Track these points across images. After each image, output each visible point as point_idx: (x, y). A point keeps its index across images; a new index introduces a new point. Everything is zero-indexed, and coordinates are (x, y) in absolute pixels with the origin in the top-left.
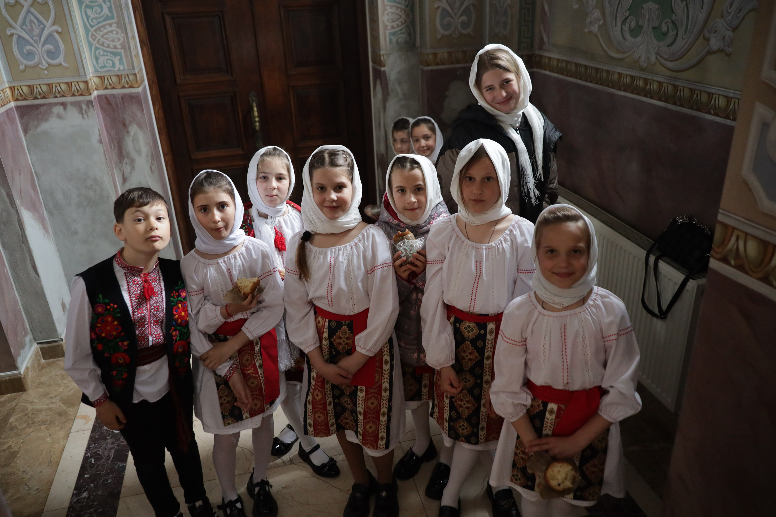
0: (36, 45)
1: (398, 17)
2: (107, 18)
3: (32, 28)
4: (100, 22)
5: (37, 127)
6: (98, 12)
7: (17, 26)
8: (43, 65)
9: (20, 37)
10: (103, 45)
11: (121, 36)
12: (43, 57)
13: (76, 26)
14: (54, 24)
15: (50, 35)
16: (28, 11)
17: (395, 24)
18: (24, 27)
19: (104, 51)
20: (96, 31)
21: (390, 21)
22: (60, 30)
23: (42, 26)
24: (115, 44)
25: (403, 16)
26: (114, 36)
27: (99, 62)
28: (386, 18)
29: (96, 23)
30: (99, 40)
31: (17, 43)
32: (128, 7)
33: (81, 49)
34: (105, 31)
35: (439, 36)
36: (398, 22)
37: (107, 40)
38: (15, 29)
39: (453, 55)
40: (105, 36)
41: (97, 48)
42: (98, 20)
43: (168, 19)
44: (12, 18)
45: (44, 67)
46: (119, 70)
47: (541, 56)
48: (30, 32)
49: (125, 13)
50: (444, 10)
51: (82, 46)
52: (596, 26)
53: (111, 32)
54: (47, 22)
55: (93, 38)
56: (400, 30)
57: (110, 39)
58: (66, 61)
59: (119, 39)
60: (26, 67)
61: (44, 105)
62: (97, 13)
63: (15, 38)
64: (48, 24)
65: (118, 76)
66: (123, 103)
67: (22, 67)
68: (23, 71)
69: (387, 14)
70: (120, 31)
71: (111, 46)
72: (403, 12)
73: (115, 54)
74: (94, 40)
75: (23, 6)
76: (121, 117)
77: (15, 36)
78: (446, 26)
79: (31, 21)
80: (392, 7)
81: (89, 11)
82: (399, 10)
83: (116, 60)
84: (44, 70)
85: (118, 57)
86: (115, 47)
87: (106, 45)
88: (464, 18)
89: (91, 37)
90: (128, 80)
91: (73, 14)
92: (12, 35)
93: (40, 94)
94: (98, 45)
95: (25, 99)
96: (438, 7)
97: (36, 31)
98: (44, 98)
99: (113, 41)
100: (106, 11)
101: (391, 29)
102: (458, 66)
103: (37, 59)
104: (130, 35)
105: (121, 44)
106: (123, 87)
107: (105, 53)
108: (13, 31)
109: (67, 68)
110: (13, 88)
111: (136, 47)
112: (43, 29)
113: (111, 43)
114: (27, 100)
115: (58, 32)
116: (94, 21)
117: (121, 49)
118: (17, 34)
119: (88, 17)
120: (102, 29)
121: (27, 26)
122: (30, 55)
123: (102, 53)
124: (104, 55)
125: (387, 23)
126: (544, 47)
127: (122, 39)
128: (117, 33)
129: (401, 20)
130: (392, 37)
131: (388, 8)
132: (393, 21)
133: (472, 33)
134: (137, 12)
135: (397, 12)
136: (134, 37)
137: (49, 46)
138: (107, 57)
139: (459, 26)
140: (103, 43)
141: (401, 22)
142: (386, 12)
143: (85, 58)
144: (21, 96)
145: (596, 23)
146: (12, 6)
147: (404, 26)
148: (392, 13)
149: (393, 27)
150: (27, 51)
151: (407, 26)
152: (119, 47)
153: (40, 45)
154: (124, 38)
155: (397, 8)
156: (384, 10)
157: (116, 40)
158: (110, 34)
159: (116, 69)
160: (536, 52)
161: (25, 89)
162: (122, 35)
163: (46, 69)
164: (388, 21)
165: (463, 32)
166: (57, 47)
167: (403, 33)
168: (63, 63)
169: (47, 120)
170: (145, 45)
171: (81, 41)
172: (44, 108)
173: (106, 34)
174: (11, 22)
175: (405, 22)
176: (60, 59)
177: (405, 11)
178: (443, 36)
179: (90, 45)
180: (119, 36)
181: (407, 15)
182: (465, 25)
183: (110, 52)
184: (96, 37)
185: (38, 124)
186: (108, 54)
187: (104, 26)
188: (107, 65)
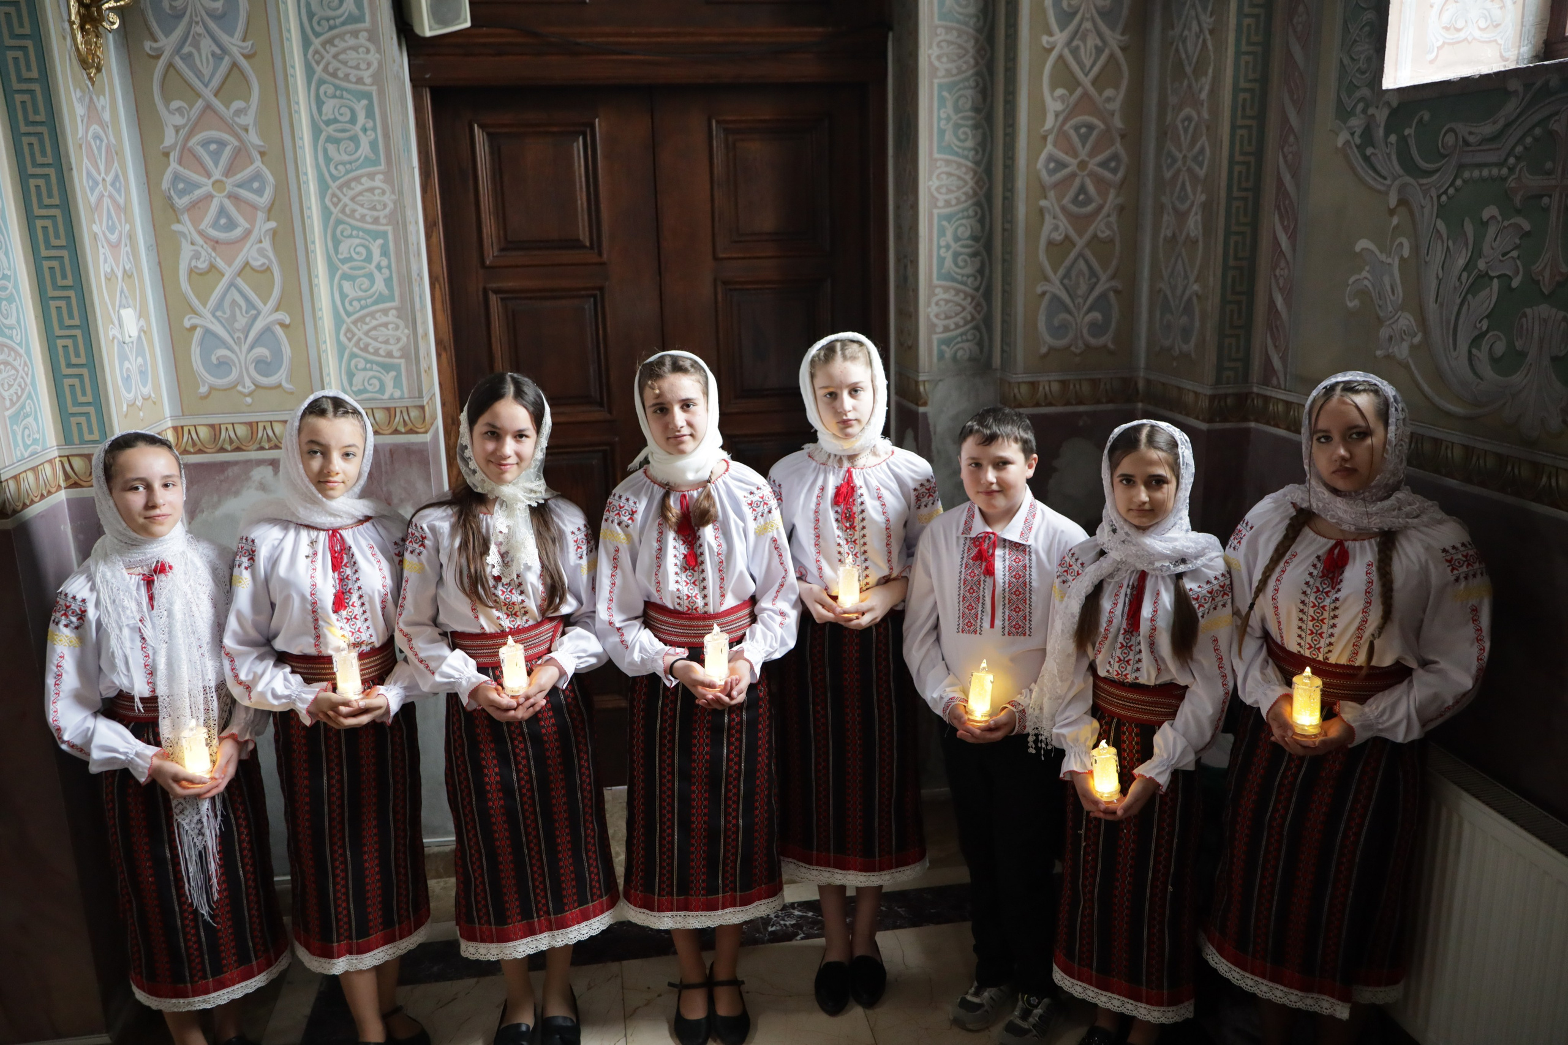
0: (236, 348)
1: (959, 309)
2: (381, 299)
3: (233, 316)
4: (367, 307)
5: (215, 506)
6: (363, 287)
7: (206, 312)
8: (244, 387)
9: (207, 331)
10: (365, 349)
11: (404, 333)
12: (247, 370)
13: (319, 314)
14: (277, 309)
15: (268, 329)
16: (232, 284)
17: (951, 323)
18: (219, 314)
19: (367, 361)
20: (355, 323)
21: (943, 316)
22: (288, 321)
23: (254, 312)
24: (390, 347)
25: (969, 308)
26: (391, 332)
27: (354, 382)
28: (933, 310)
29: (358, 307)
30: (360, 339)
31: (202, 343)
32: (422, 278)
33: (323, 356)
34: (374, 323)
35: (1044, 350)
36: (957, 319)
37: (376, 339)
38: (201, 316)
39: (1071, 387)
40: (373, 333)
41: (353, 356)
42: (363, 302)
43: (493, 299)
44: (198, 296)
45: (246, 391)
46: (391, 398)
47: (1266, 399)
48: (229, 324)
49: (416, 289)
50: (1055, 298)
51: (326, 351)
52: (1405, 346)
53: (385, 325)
54: (265, 304)
55: (349, 335)
56: (961, 335)
57: (380, 339)
58: (290, 378)
59: (398, 340)
60: (212, 388)
61: (236, 463)
62: (361, 290)
63: (198, 333)
64: (265, 309)
65: (388, 409)
66: (392, 462)
67: (203, 390)
68: (206, 397)
69: (937, 304)
70: (401, 323)
71: (382, 352)
72: (969, 299)
73: (387, 368)
74: (350, 340)
75: (223, 275)
76: (385, 489)
77: (198, 329)
78: (1058, 330)
79: (234, 302)
80: (946, 289)
81: (347, 286)
82: (962, 295)
83: (389, 379)
84: (246, 395)
85: (393, 374)
86: (390, 354)
87: (371, 350)
88: (1096, 315)
89: (345, 334)
90: (406, 418)
91: (315, 290)
92: (194, 328)
93: (231, 442)
94: (355, 350)
95: (200, 451)
96: (1044, 293)
97: (242, 321)
98: (238, 449)
99: (387, 342)
100: (380, 285)
101: (943, 332)
102: (1081, 408)
103: (234, 375)
104: (420, 331)
105: (401, 349)
106: (396, 432)
107: (368, 366)
108: (196, 321)
109: (292, 393)
110: (180, 430)
111: (429, 354)
112: (255, 318)
113: (383, 346)
114: (205, 453)
115: (282, 325)
116: (355, 303)
117: (401, 357)
118: (202, 326)
119: (343, 296)
120: (368, 319)
121: (224, 313)
122: (224, 365)
123: (361, 365)
124: (365, 369)
125: (935, 320)
126: (1274, 381)
127: (405, 339)
128: (397, 328)
129: (962, 315)
130: (944, 347)
131: (938, 290)
132: (947, 317)
133: (1111, 346)
134: (437, 286)
135: (957, 299)
136: (426, 334)
137: (261, 351)
138: (371, 373)
139: (1085, 331)
140: (367, 345)
141: (964, 318)
142: (935, 299)
143: (329, 374)
144: (194, 444)
145: (1403, 340)
146: (201, 274)
147: (968, 327)
148: (947, 301)
149: (946, 329)
150: (218, 359)
151: (976, 328)
152: (396, 354)
153: (245, 348)
154: (408, 337)
155: (958, 292)
156: (932, 294)
157: (392, 341)
158: (382, 329)
159: (386, 396)
160: (1255, 390)
161: (204, 432)
162: (406, 331)
163: (250, 394)
164: (937, 316)
165: (1093, 341)
166: (277, 353)
167: (967, 341)
168: (284, 384)
169: (237, 493)
170: (445, 348)
171: (325, 342)
172: (236, 469)
173: (375, 328)
174: (195, 302)
175: (973, 318)
176: (281, 377)
177: (973, 298)
178: (1052, 349)
179: (341, 349)
180: (398, 333)
181: (978, 306)
182: (1096, 329)
183: (378, 364)
184: (354, 335)
185: (219, 502)
186: (375, 366)
187: (372, 315)
188: (369, 388)
